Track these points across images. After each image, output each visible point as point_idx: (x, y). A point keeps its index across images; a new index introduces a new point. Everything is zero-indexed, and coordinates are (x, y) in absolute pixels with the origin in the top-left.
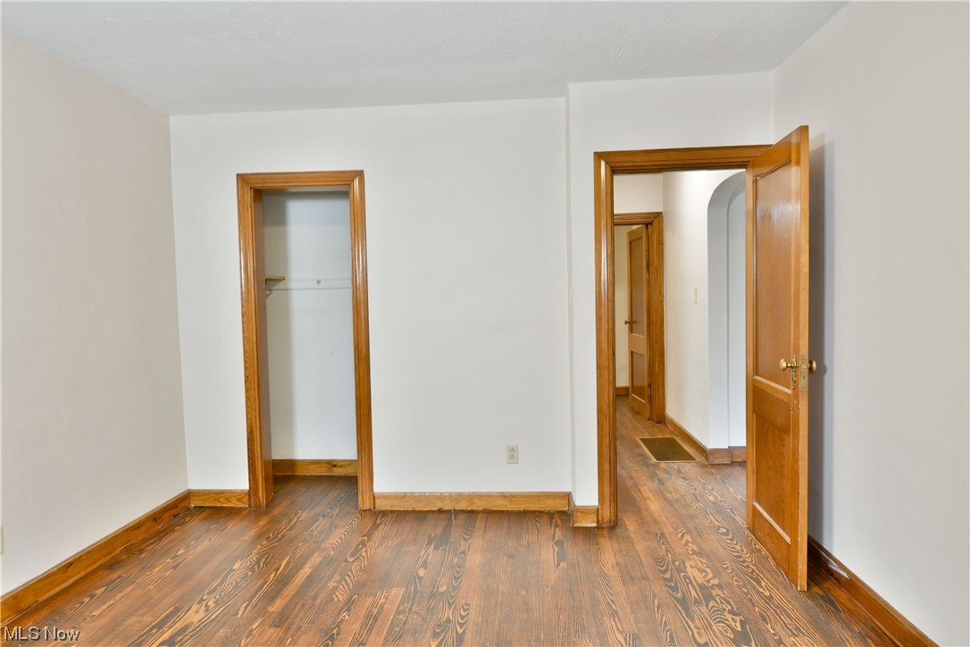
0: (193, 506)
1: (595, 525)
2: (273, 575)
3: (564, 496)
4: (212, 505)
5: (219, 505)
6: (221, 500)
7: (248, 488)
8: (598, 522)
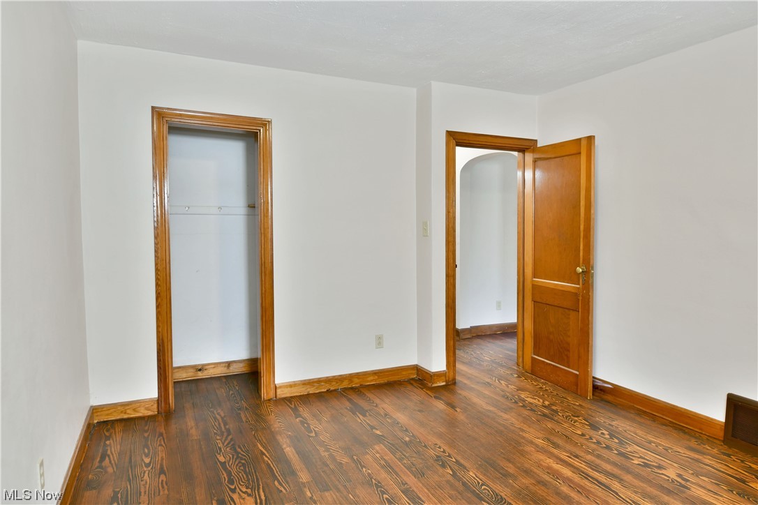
0: (96, 421)
1: (444, 384)
2: (266, 459)
3: (414, 368)
4: (118, 418)
5: (126, 416)
6: (128, 411)
7: (157, 396)
8: (446, 381)
